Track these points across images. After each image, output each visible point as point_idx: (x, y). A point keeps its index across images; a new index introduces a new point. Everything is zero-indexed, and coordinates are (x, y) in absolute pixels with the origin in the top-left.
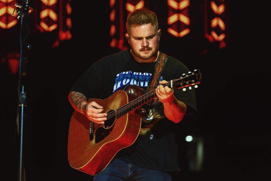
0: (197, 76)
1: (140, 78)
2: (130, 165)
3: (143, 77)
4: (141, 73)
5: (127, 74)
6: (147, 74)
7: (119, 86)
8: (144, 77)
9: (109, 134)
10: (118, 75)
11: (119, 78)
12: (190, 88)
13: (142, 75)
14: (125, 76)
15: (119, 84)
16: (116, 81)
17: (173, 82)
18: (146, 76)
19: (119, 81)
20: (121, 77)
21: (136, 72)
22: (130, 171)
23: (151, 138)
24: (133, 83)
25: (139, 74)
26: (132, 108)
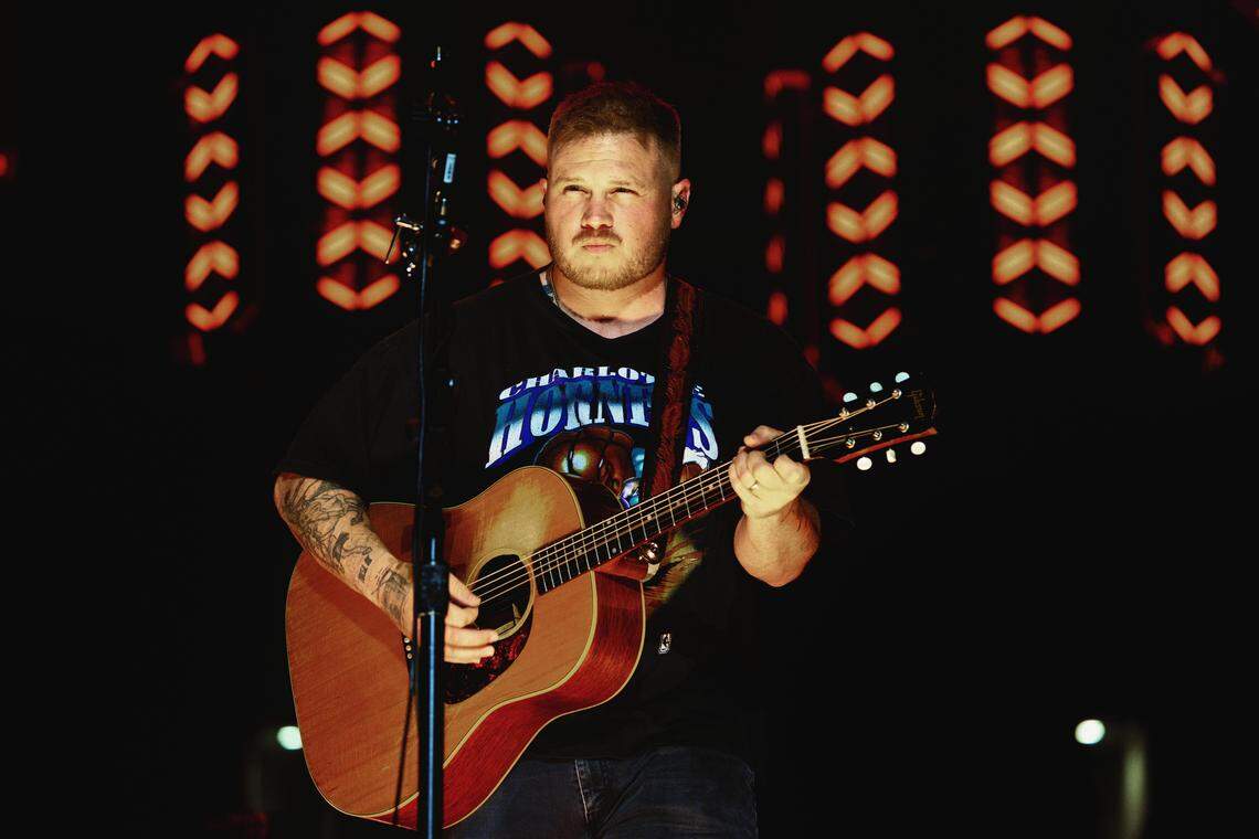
0: (916, 401)
1: (605, 388)
2: (580, 769)
3: (615, 385)
4: (606, 368)
5: (545, 387)
6: (634, 375)
7: (514, 440)
8: (621, 384)
9: (512, 661)
10: (505, 394)
11: (513, 409)
12: (891, 456)
13: (613, 374)
14: (539, 395)
15: (515, 432)
16: (498, 418)
17: (806, 434)
18: (628, 381)
19: (512, 417)
20: (522, 402)
21: (584, 366)
22: (585, 794)
23: (663, 647)
24: (579, 421)
25: (596, 372)
26: (611, 551)
